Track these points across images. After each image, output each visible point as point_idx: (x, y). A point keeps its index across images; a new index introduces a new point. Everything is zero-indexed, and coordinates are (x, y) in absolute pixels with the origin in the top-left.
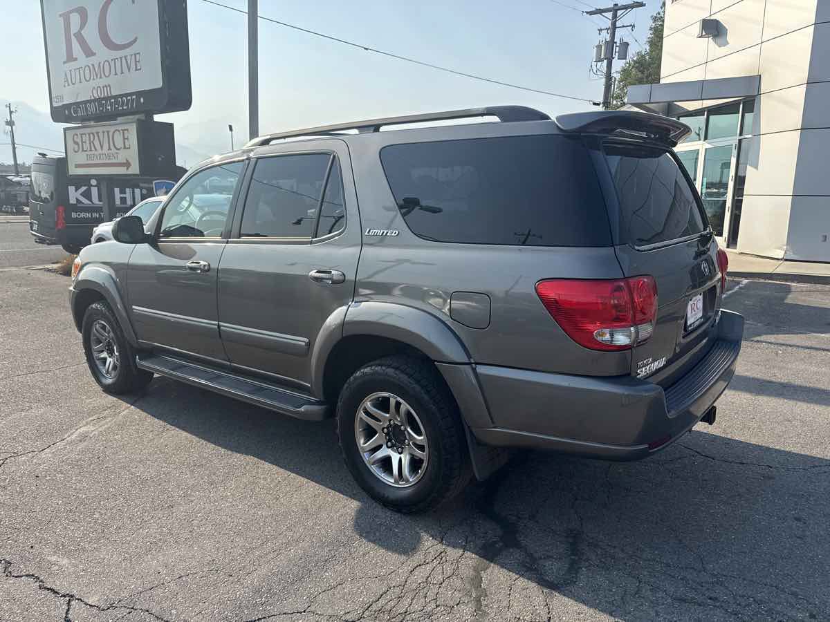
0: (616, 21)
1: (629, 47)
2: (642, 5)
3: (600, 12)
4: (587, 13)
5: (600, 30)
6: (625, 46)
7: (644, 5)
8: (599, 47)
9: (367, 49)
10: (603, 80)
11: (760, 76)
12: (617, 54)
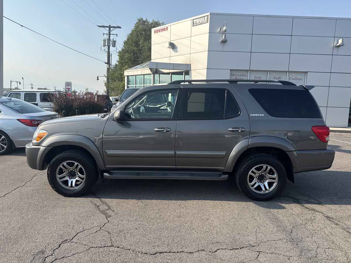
0: (110, 32)
1: (116, 43)
2: (120, 28)
3: (104, 27)
4: (98, 26)
5: (104, 34)
6: (114, 42)
7: (121, 28)
8: (104, 41)
9: (22, 26)
10: (107, 54)
11: (191, 64)
12: (112, 44)
